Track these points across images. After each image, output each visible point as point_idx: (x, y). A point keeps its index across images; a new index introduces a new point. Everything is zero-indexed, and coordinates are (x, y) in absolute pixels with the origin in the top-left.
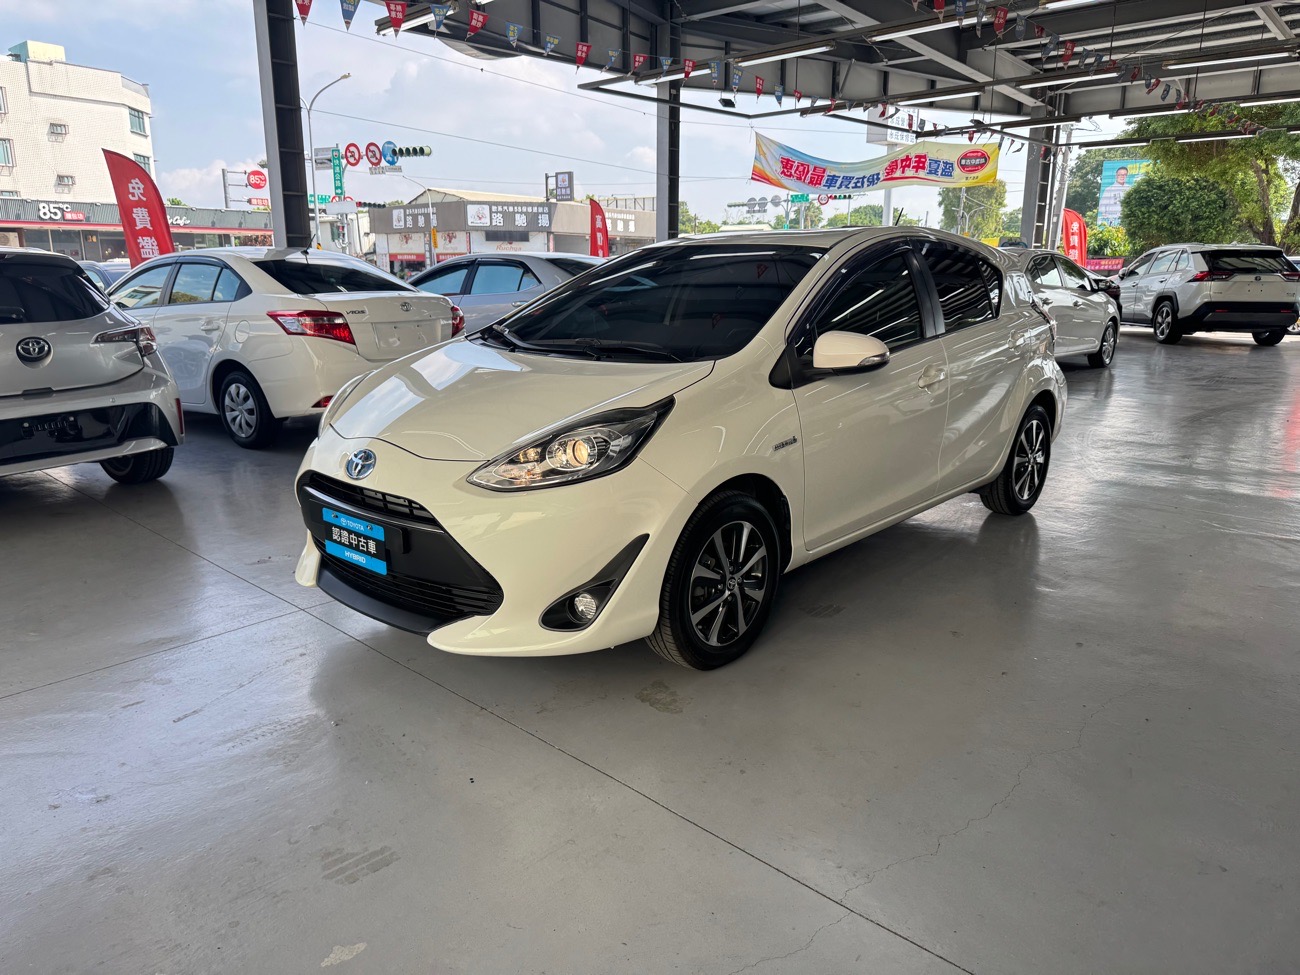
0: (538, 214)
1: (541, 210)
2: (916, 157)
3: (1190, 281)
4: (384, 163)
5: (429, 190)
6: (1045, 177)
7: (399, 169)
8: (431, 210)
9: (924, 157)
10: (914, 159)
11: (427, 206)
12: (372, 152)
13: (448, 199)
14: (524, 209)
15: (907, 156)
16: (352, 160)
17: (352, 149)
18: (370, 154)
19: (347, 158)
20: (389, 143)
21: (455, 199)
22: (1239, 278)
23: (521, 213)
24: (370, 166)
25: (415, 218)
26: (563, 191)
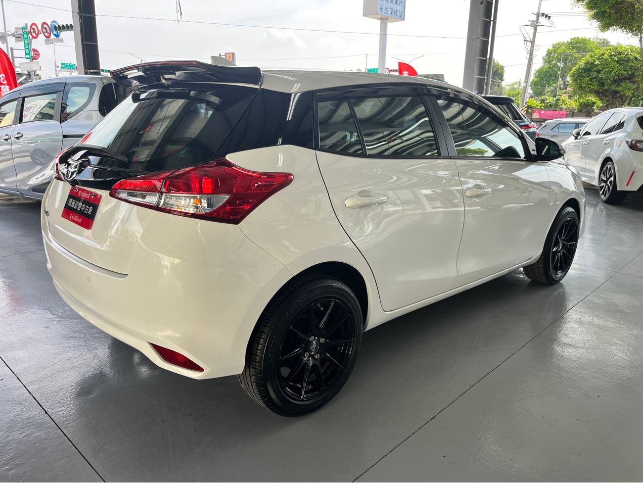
4: (52, 35)
7: (62, 40)
12: (45, 28)
16: (34, 35)
17: (34, 27)
18: (44, 30)
19: (31, 34)
20: (54, 22)
24: (45, 38)
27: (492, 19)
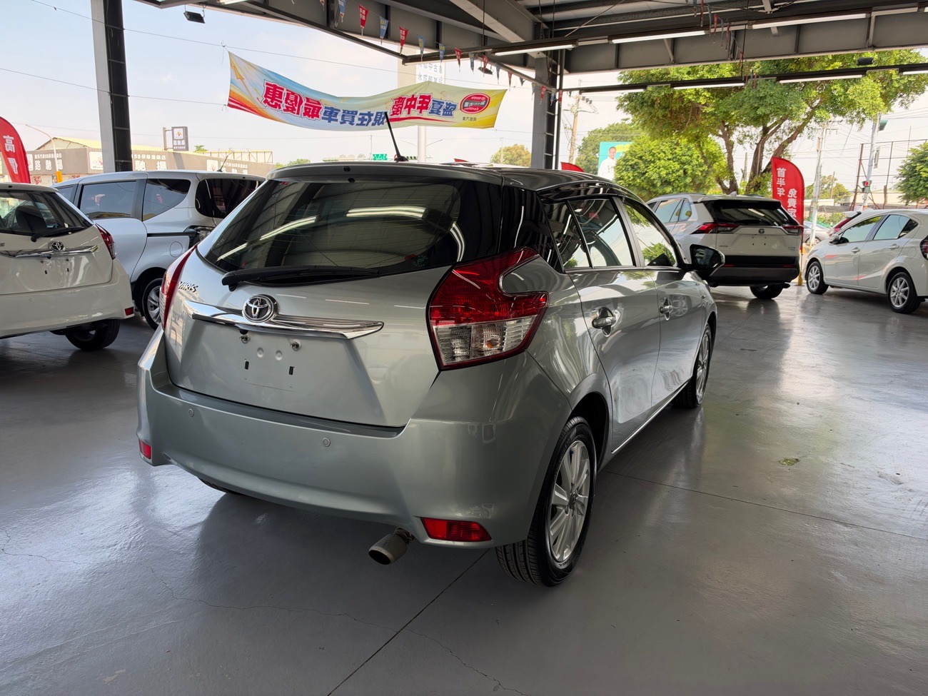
0: (156, 161)
1: (159, 157)
2: (421, 97)
3: (695, 233)
5: (54, 138)
6: (550, 128)
8: (56, 156)
9: (429, 97)
10: (418, 100)
11: (52, 152)
13: (73, 147)
14: (143, 157)
15: (413, 96)
21: (78, 147)
22: (743, 230)
23: (141, 160)
25: (43, 162)
26: (179, 142)
27: (556, 113)
